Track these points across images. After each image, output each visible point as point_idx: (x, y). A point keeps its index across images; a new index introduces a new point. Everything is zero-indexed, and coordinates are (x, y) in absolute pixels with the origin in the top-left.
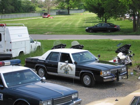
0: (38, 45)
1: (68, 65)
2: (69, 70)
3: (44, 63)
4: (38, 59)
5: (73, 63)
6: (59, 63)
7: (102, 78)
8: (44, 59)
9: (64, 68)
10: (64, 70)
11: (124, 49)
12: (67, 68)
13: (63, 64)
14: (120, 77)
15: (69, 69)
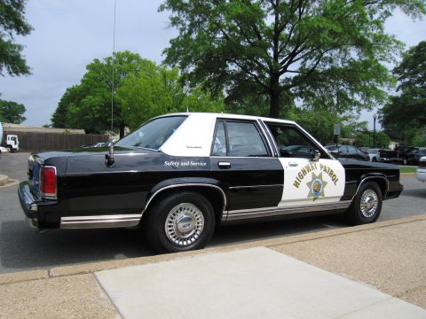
1: (322, 166)
2: (325, 183)
5: (331, 156)
10: (309, 184)
15: (326, 177)
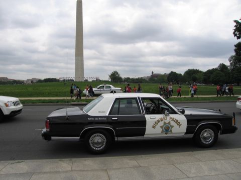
1: (171, 118)
5: (179, 113)
10: (161, 127)
12: (169, 123)
15: (173, 123)
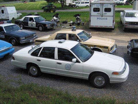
0: (20, 15)
3: (22, 22)
4: (20, 21)
6: (29, 22)
7: (47, 27)
8: (23, 20)
9: (31, 24)
11: (56, 15)
13: (31, 22)
14: (54, 27)
